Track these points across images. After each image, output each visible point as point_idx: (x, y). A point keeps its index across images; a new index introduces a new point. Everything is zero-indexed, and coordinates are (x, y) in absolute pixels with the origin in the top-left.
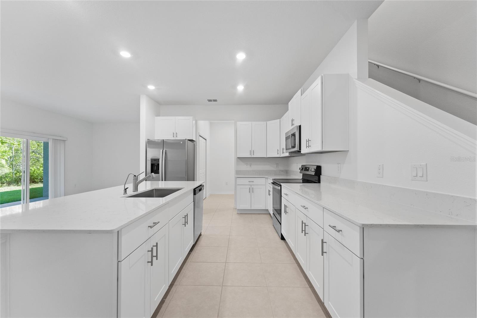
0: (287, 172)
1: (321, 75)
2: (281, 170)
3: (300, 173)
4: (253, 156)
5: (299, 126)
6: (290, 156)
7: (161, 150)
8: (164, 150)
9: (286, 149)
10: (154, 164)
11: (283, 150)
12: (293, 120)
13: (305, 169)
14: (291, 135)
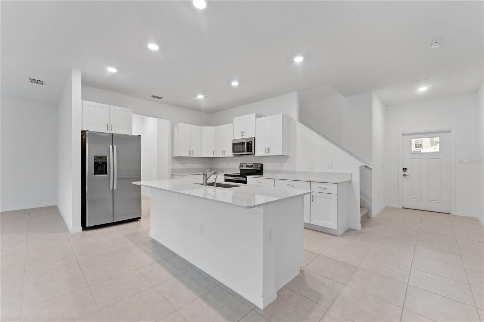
1: (282, 113)
5: (253, 138)
7: (111, 146)
8: (115, 147)
9: (233, 152)
10: (98, 163)
11: (223, 152)
12: (243, 132)
13: (247, 166)
14: (245, 142)
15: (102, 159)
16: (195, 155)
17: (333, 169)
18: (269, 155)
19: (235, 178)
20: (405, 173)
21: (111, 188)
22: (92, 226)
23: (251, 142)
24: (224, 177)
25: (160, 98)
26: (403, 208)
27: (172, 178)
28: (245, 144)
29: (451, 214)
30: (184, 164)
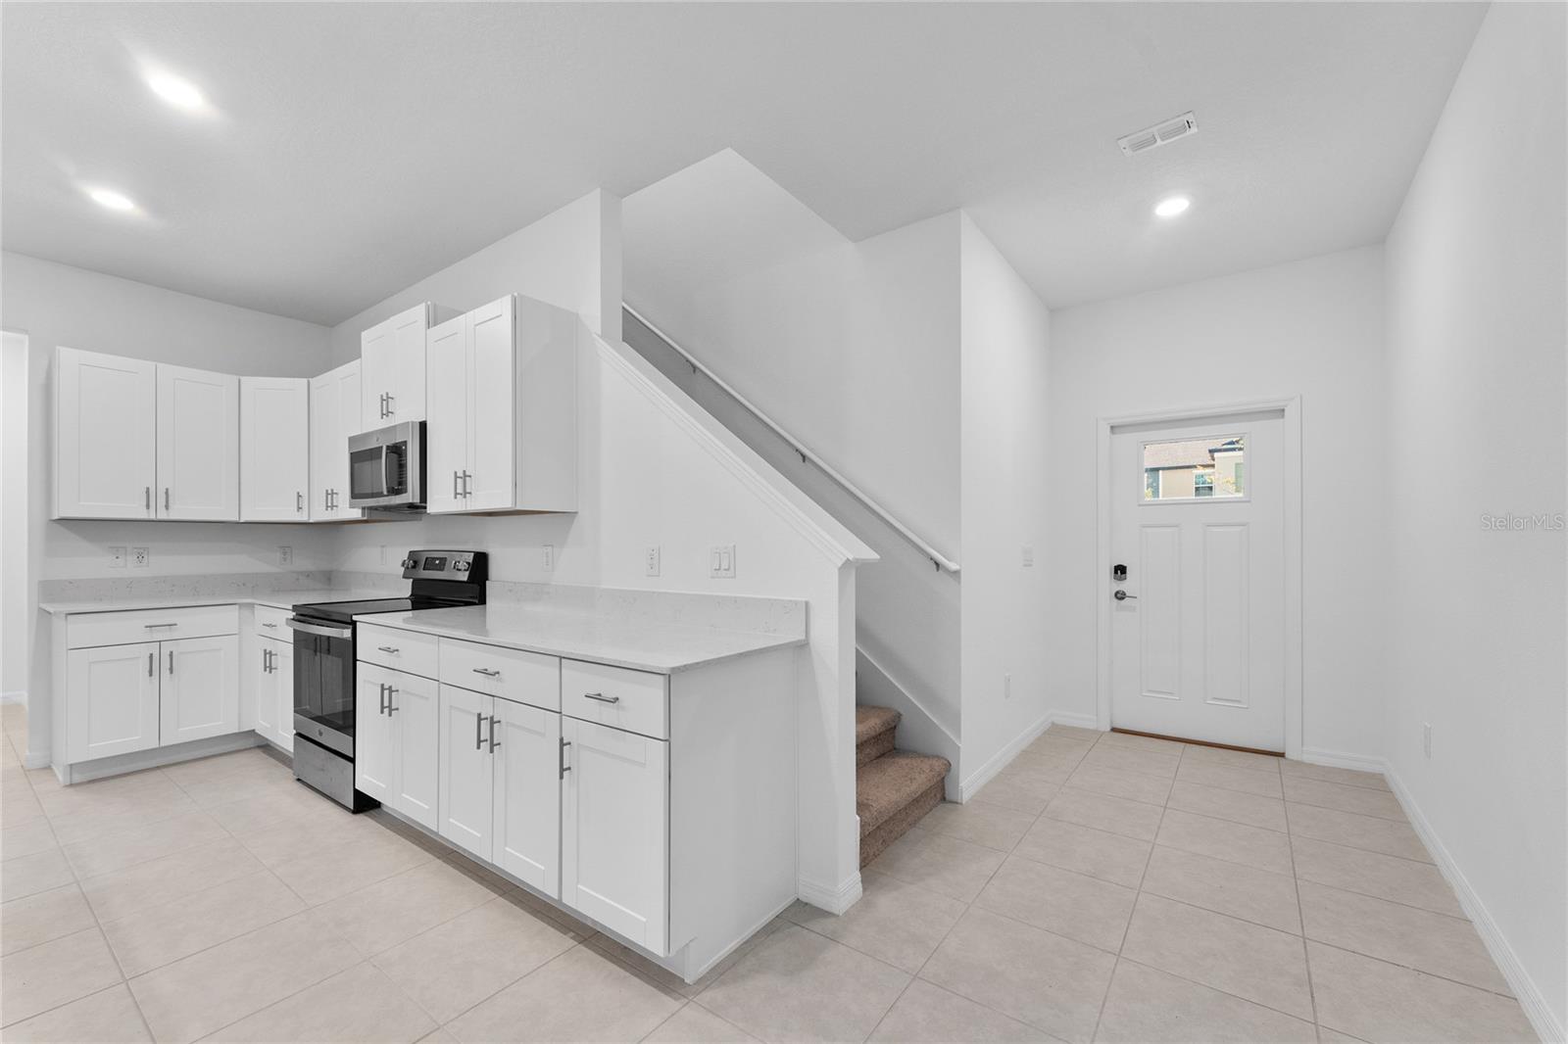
0: (329, 579)
1: (513, 296)
2: (302, 573)
3: (405, 577)
4: (163, 515)
5: (420, 423)
6: (365, 518)
9: (354, 494)
11: (331, 498)
12: (386, 398)
13: (429, 564)
14: (380, 449)
16: (183, 510)
17: (735, 577)
20: (1123, 586)
23: (405, 444)
26: (1114, 730)
28: (379, 457)
29: (1286, 755)
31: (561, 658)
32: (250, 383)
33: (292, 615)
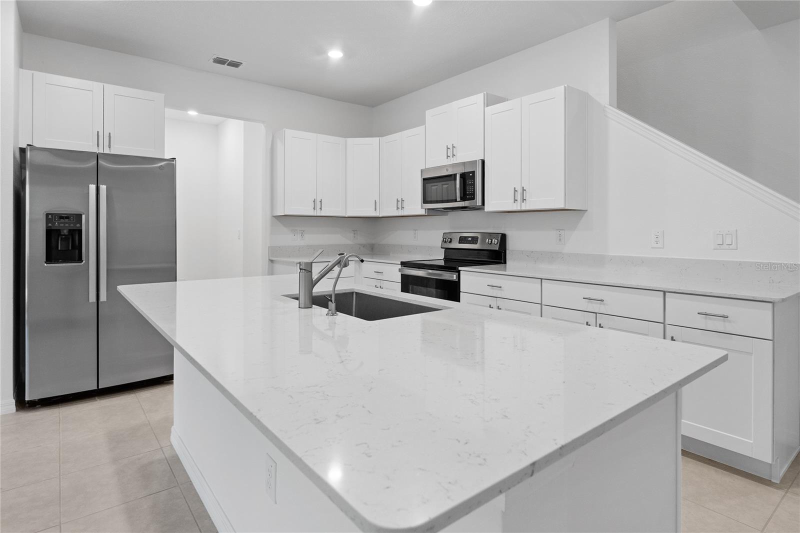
2: (361, 245)
3: (438, 247)
4: (319, 214)
5: (481, 160)
6: (426, 214)
7: (93, 187)
8: (103, 188)
9: (425, 201)
10: (58, 231)
11: (400, 203)
12: (451, 147)
13: (463, 240)
14: (455, 175)
15: (67, 220)
16: (328, 210)
18: (523, 208)
19: (430, 274)
21: (92, 298)
22: (39, 399)
23: (473, 172)
24: (400, 270)
25: (235, 65)
27: (271, 272)
28: (455, 179)
30: (302, 235)
31: (665, 292)
32: (350, 141)
33: (400, 267)
